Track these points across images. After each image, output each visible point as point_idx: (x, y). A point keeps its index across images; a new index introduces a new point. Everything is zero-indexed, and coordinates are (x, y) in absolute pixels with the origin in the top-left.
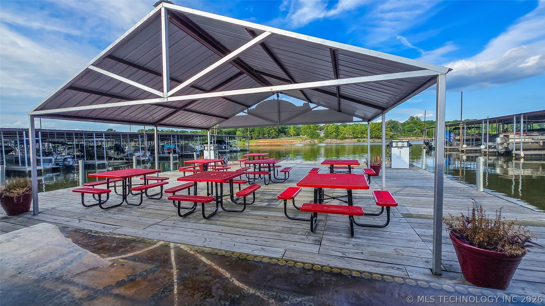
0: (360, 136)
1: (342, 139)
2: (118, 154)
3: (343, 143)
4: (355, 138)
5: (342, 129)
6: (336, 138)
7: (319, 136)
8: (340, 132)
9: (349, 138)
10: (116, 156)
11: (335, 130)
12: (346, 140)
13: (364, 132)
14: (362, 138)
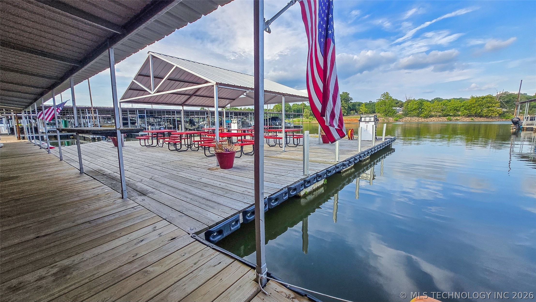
0: (452, 114)
1: (426, 117)
2: (191, 126)
3: (427, 122)
4: (444, 116)
5: (427, 105)
6: (418, 116)
7: (396, 114)
8: (424, 109)
9: (436, 116)
10: (190, 128)
11: (418, 107)
12: (432, 119)
13: (458, 109)
14: (455, 116)
